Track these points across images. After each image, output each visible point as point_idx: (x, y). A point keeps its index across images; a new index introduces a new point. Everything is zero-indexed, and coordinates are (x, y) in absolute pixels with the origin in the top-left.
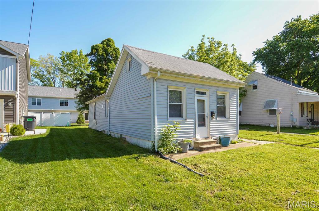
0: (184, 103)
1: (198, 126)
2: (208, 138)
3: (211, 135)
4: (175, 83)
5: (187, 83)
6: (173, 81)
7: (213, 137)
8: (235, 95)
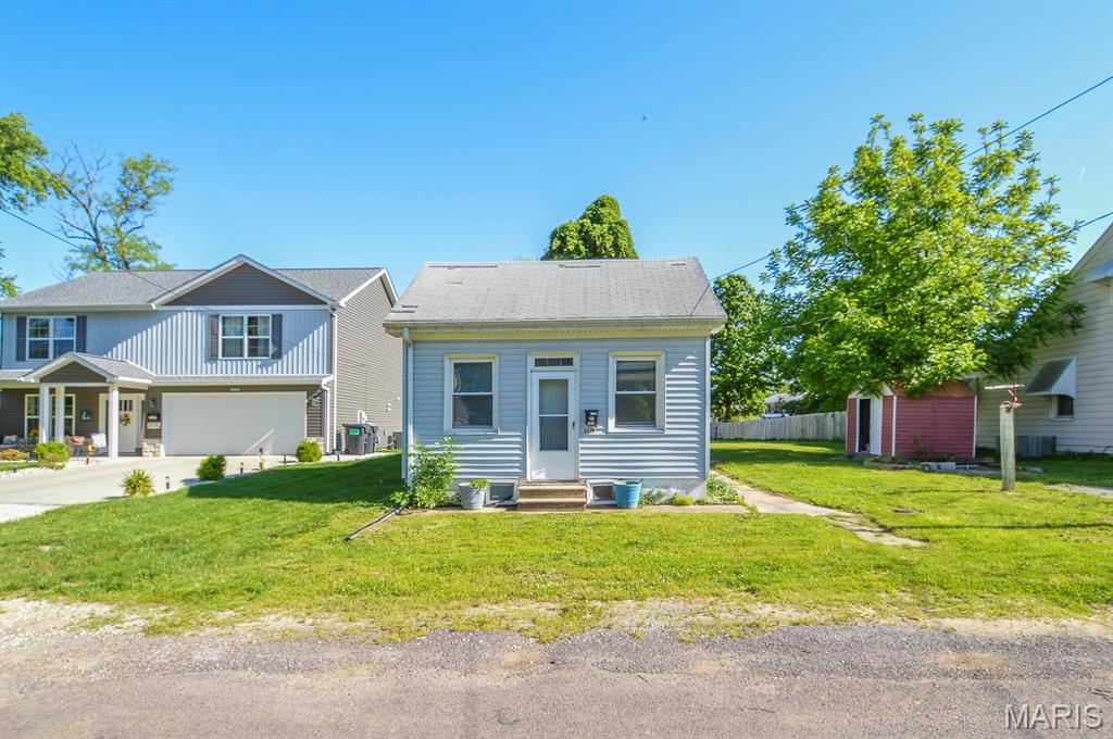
0: (495, 392)
1: (542, 449)
2: (576, 481)
3: (582, 474)
4: (465, 345)
5: (502, 341)
6: (462, 341)
7: (591, 481)
8: (689, 357)
